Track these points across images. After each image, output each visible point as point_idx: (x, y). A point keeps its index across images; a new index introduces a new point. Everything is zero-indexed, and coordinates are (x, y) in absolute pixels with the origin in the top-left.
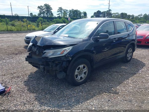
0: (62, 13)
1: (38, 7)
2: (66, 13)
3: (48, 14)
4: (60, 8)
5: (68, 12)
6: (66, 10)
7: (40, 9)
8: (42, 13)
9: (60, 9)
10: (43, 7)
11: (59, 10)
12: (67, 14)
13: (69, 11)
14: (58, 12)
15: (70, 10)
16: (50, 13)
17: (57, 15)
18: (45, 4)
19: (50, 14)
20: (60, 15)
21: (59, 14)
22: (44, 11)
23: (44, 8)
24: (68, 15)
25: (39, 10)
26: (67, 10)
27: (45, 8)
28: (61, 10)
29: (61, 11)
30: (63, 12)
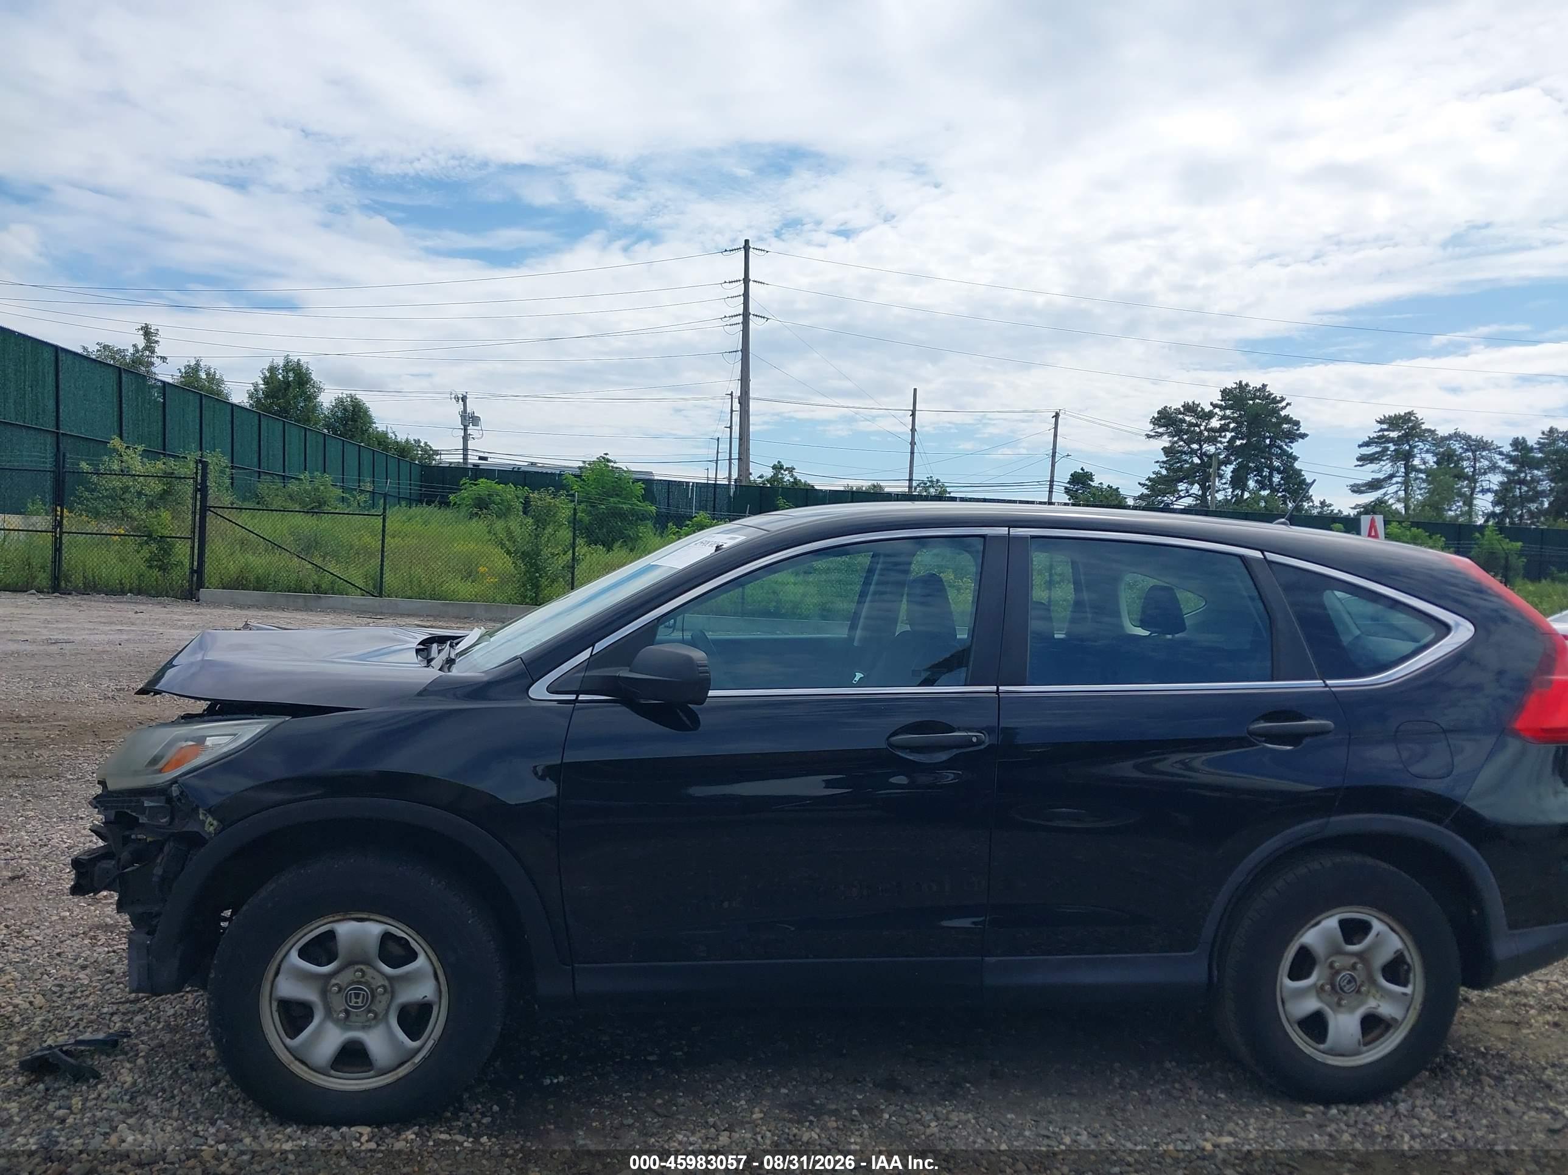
0: (1409, 468)
1: (1156, 422)
2: (1466, 477)
3: (1251, 484)
4: (1393, 422)
5: (1493, 468)
6: (1467, 438)
7: (1178, 433)
8: (1188, 476)
9: (1394, 434)
10: (1210, 415)
11: (1380, 440)
12: (1472, 479)
13: (1507, 449)
14: (1364, 459)
15: (1518, 444)
16: (1272, 469)
17: (1356, 489)
18: (1230, 385)
19: (1277, 478)
20: (1392, 493)
21: (1374, 485)
22: (1210, 449)
23: (1215, 423)
24: (1490, 497)
25: (1165, 442)
26: (1478, 446)
27: (1224, 429)
28: (1406, 438)
29: (1408, 456)
30: (1431, 459)
